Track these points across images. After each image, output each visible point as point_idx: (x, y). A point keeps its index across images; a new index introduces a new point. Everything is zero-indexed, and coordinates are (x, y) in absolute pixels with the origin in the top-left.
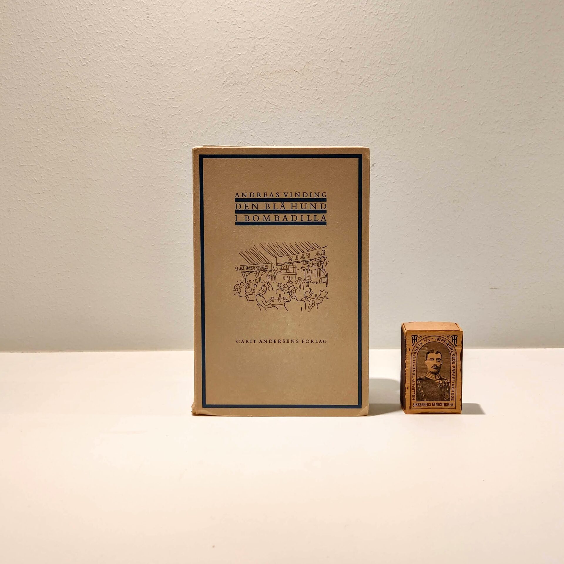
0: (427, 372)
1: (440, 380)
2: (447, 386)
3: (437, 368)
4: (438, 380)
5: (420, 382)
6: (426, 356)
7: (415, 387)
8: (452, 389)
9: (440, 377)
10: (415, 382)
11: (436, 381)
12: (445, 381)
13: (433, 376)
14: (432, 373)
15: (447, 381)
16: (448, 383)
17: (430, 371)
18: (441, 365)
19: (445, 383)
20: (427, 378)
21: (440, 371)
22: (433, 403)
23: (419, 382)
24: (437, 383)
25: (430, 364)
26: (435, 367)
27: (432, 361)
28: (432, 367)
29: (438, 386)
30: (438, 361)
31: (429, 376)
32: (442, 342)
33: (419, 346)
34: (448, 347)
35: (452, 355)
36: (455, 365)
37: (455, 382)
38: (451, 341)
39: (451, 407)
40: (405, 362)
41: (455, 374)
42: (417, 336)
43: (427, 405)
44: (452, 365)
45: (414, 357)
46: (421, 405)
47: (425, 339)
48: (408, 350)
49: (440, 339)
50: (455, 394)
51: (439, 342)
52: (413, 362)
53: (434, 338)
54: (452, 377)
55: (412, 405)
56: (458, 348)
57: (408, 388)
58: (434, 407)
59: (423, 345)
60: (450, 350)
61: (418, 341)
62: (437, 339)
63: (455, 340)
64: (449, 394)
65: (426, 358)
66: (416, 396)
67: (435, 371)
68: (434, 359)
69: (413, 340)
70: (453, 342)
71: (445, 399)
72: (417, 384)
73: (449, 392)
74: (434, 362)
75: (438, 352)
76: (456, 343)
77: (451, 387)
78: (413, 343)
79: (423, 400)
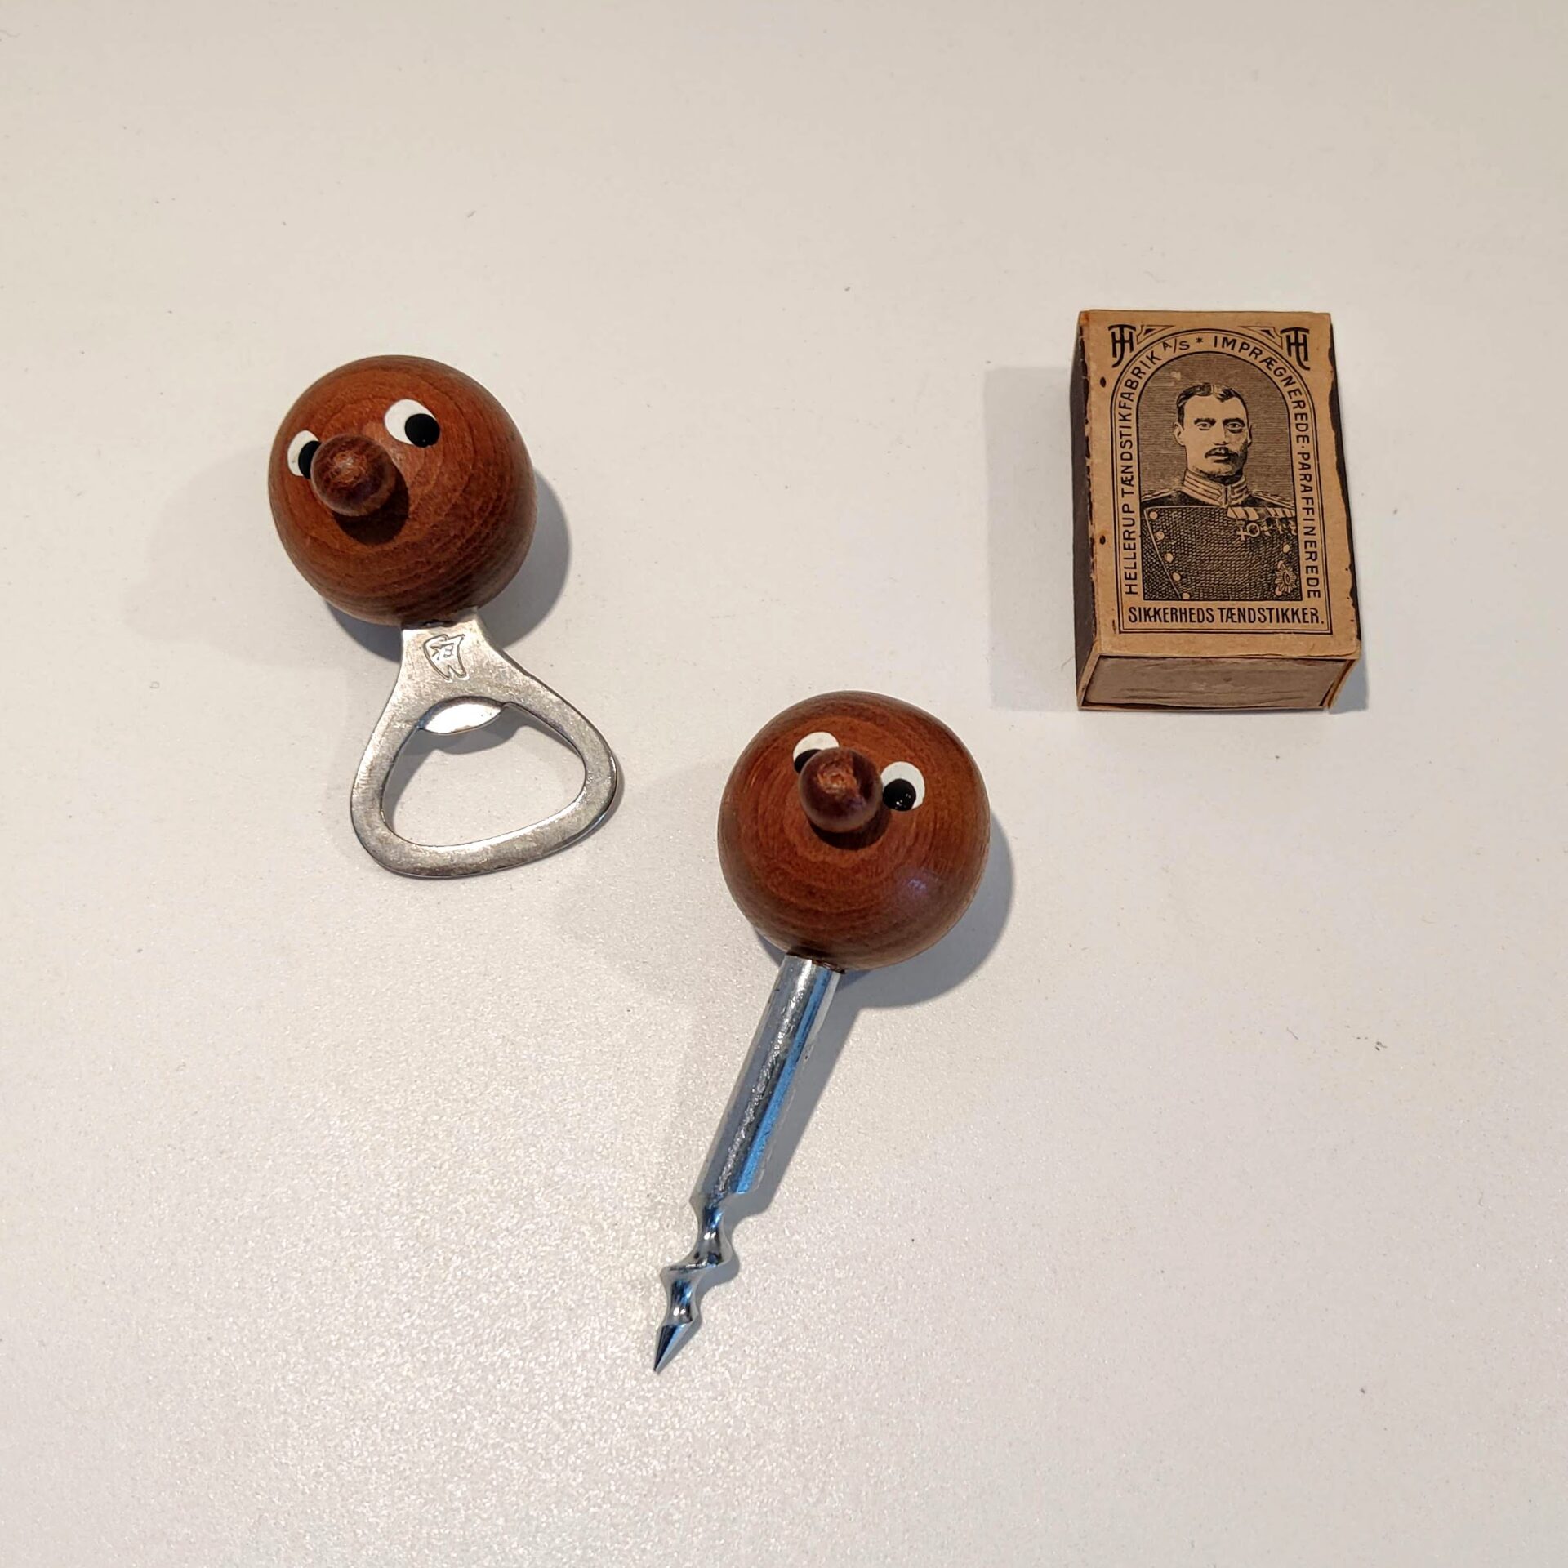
0: (1188, 474)
1: (1250, 510)
2: (1283, 533)
3: (1230, 457)
4: (1237, 505)
5: (1159, 516)
6: (1176, 410)
7: (1137, 535)
9: (1245, 496)
10: (1136, 516)
11: (1230, 514)
12: (1271, 510)
13: (1215, 488)
14: (1210, 476)
15: (1278, 509)
16: (1285, 520)
17: (1201, 472)
18: (1246, 445)
19: (1270, 521)
20: (1185, 499)
21: (1244, 472)
23: (1154, 515)
24: (1234, 520)
25: (1196, 442)
26: (1217, 454)
27: (1204, 428)
28: (1207, 455)
29: (1241, 533)
30: (1233, 431)
31: (1198, 489)
32: (1245, 354)
33: (1143, 369)
34: (1271, 374)
35: (1291, 406)
36: (1309, 448)
37: (1316, 516)
38: (1284, 352)
39: (1310, 626)
40: (1086, 433)
41: (1313, 484)
42: (1134, 328)
43: (1194, 618)
44: (1297, 447)
45: (1124, 412)
46: (1168, 617)
47: (1171, 341)
48: (1094, 382)
49: (1234, 341)
50: (1320, 570)
51: (1231, 352)
52: (1121, 435)
53: (1208, 339)
54: (1299, 495)
55: (1127, 614)
56: (1317, 379)
57: (1103, 541)
58: (1229, 625)
59: (1159, 363)
60: (1281, 385)
61: (1137, 348)
62: (1220, 340)
63: (1302, 348)
64: (1296, 569)
65: (1177, 416)
66: (1140, 576)
67: (1224, 469)
68: (1212, 422)
69: (1118, 346)
70: (1290, 354)
71: (1279, 593)
72: (1143, 522)
73: (1293, 560)
74: (1218, 434)
75: (1227, 395)
76: (1306, 358)
77: (1302, 538)
78: (1115, 354)
79: (1179, 598)
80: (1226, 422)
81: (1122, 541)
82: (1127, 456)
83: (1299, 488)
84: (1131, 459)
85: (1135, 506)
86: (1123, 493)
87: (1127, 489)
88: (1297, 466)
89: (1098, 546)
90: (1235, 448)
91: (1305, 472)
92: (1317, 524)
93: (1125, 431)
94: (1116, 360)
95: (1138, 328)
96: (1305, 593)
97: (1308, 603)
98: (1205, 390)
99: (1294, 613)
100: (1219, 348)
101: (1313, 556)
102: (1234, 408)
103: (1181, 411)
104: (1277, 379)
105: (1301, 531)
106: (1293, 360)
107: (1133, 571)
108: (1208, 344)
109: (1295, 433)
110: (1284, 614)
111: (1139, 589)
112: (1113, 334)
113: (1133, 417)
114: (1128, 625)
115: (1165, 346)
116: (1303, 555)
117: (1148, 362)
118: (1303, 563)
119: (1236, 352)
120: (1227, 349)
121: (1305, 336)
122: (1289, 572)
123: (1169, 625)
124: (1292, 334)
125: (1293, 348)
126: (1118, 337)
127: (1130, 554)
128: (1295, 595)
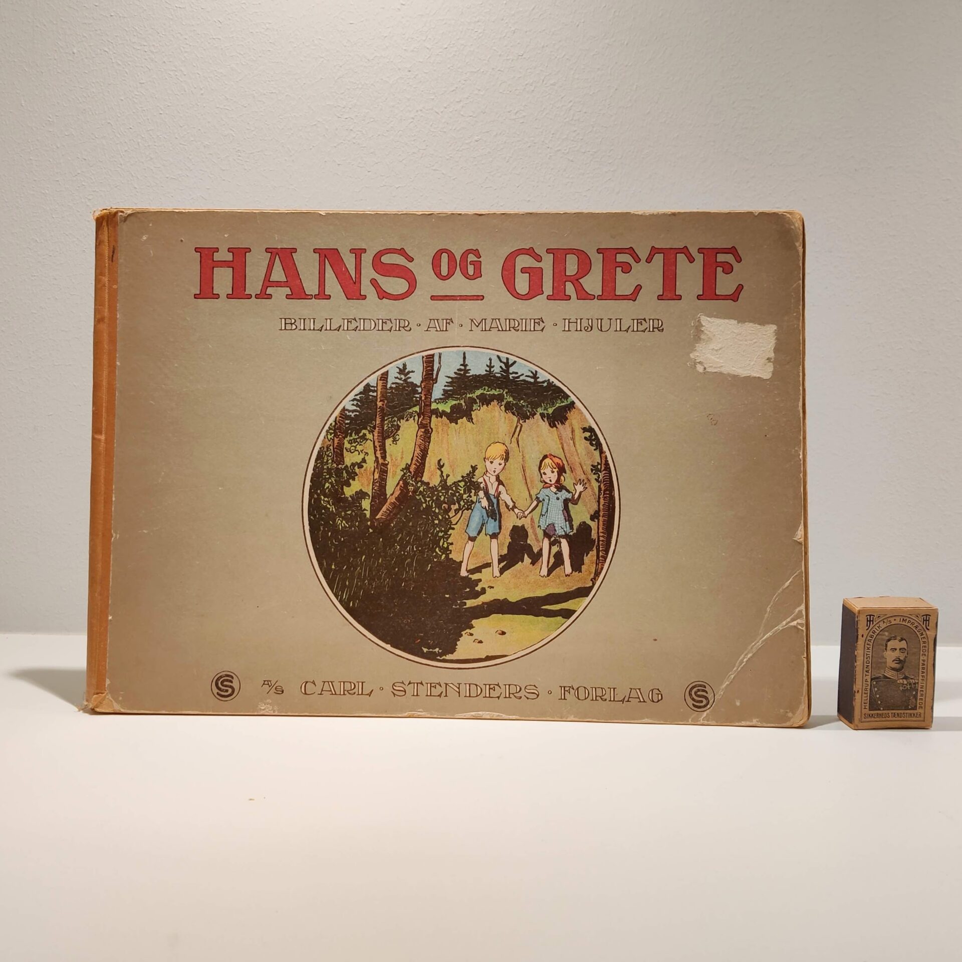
0: (887, 668)
1: (904, 680)
2: (914, 688)
3: (899, 661)
4: (901, 679)
5: (876, 683)
6: (885, 645)
7: (869, 690)
8: (921, 693)
9: (904, 676)
10: (869, 683)
11: (898, 682)
12: (911, 680)
13: (894, 673)
14: (893, 669)
15: (913, 680)
16: (915, 684)
17: (891, 667)
18: (906, 657)
19: (910, 684)
20: (886, 677)
21: (905, 667)
22: (892, 713)
23: (875, 683)
24: (899, 684)
25: (890, 657)
26: (897, 661)
27: (893, 651)
28: (893, 661)
29: (901, 688)
30: (902, 652)
31: (889, 674)
32: (909, 625)
33: (876, 631)
34: (916, 631)
35: (921, 643)
36: (925, 658)
37: (924, 682)
38: (922, 623)
39: (918, 719)
40: (856, 654)
41: (925, 671)
42: (874, 616)
43: (884, 717)
44: (922, 658)
45: (869, 646)
46: (876, 717)
47: (885, 621)
48: (860, 637)
49: (906, 620)
50: (924, 699)
51: (904, 624)
52: (867, 655)
53: (898, 619)
54: (920, 674)
55: (863, 716)
56: (930, 633)
57: (858, 691)
58: (894, 719)
59: (881, 629)
60: (919, 636)
61: (875, 623)
62: (902, 620)
63: (927, 622)
64: (916, 700)
65: (885, 648)
66: (868, 703)
67: (897, 666)
68: (896, 649)
69: (869, 622)
70: (923, 624)
71: (910, 707)
72: (871, 685)
73: (915, 697)
74: (897, 654)
75: (902, 639)
76: (928, 626)
77: (919, 689)
78: (867, 626)
79: (880, 710)
80: (900, 649)
81: (864, 691)
82: (868, 662)
83: (920, 672)
84: (869, 663)
85: (869, 680)
86: (866, 675)
87: (867, 674)
88: (921, 664)
89: (856, 694)
90: (902, 658)
91: (923, 666)
92: (924, 685)
93: (868, 653)
94: (867, 628)
95: (876, 616)
96: (918, 708)
97: (919, 711)
98: (895, 638)
99: (914, 715)
100: (901, 623)
101: (922, 695)
102: (903, 644)
103: (886, 645)
104: (918, 633)
105: (920, 687)
106: (925, 628)
107: (866, 701)
108: (897, 622)
109: (921, 653)
110: (911, 715)
111: (867, 707)
112: (867, 618)
113: (871, 648)
114: (863, 720)
115: (884, 622)
116: (919, 694)
117: (878, 629)
118: (919, 697)
119: (906, 624)
120: (904, 623)
121: (929, 618)
122: (914, 700)
123: (876, 719)
124: (925, 617)
125: (925, 622)
126: (869, 619)
127: (866, 695)
128: (915, 708)
